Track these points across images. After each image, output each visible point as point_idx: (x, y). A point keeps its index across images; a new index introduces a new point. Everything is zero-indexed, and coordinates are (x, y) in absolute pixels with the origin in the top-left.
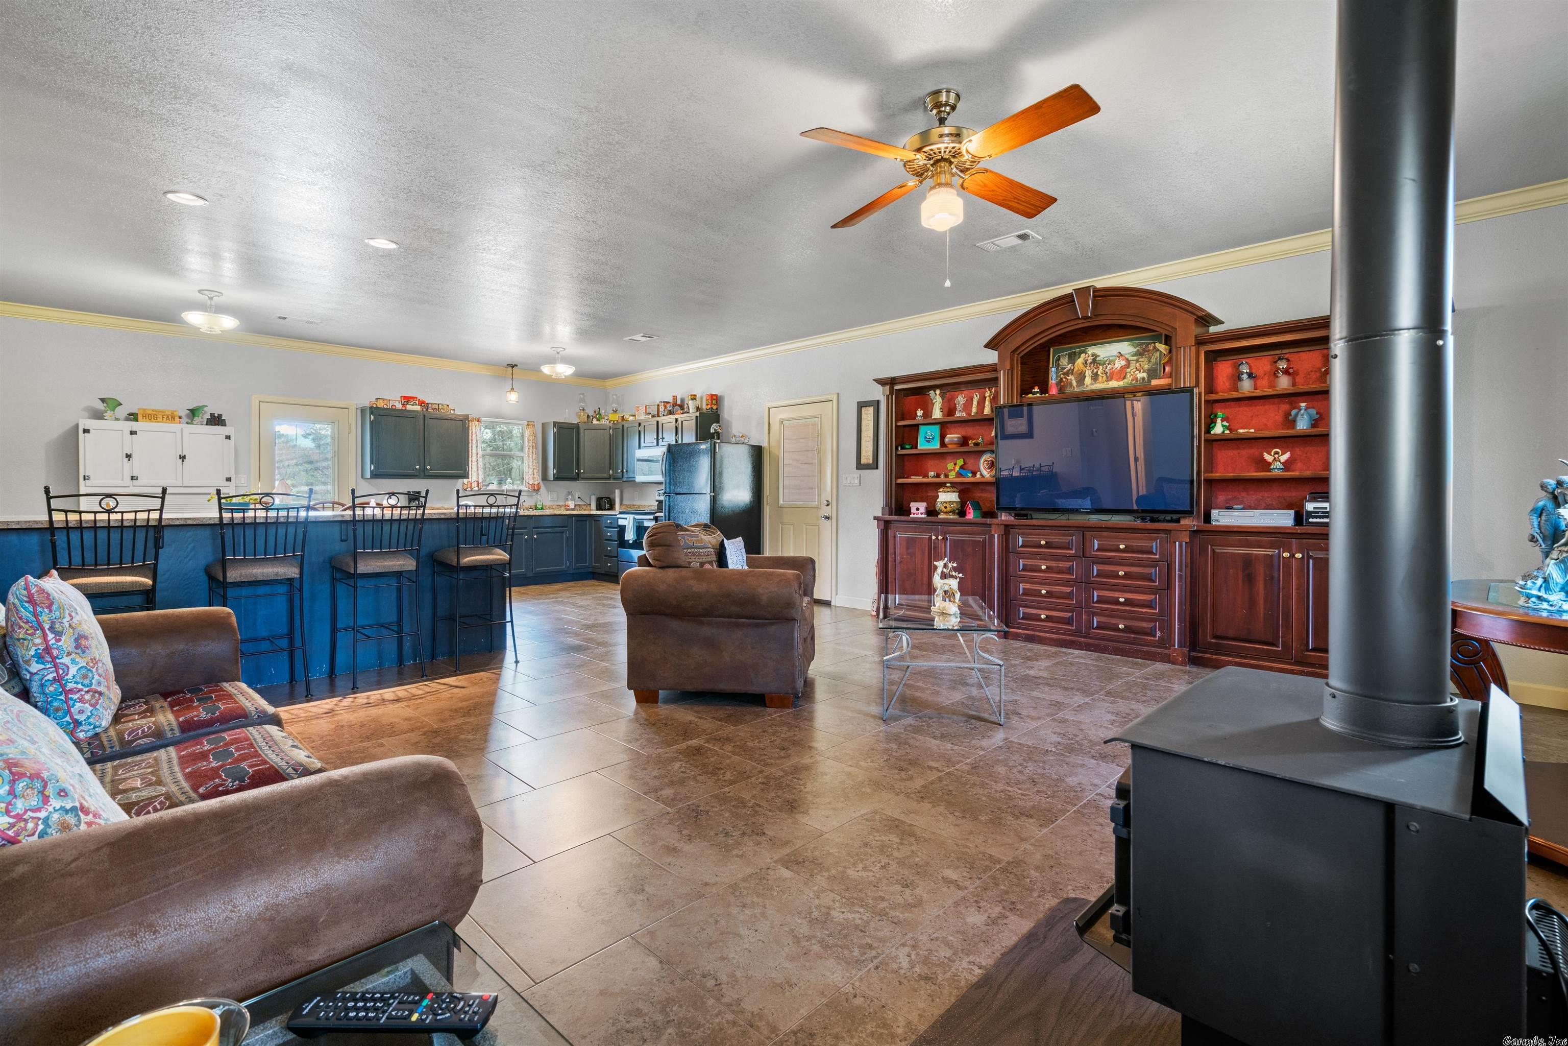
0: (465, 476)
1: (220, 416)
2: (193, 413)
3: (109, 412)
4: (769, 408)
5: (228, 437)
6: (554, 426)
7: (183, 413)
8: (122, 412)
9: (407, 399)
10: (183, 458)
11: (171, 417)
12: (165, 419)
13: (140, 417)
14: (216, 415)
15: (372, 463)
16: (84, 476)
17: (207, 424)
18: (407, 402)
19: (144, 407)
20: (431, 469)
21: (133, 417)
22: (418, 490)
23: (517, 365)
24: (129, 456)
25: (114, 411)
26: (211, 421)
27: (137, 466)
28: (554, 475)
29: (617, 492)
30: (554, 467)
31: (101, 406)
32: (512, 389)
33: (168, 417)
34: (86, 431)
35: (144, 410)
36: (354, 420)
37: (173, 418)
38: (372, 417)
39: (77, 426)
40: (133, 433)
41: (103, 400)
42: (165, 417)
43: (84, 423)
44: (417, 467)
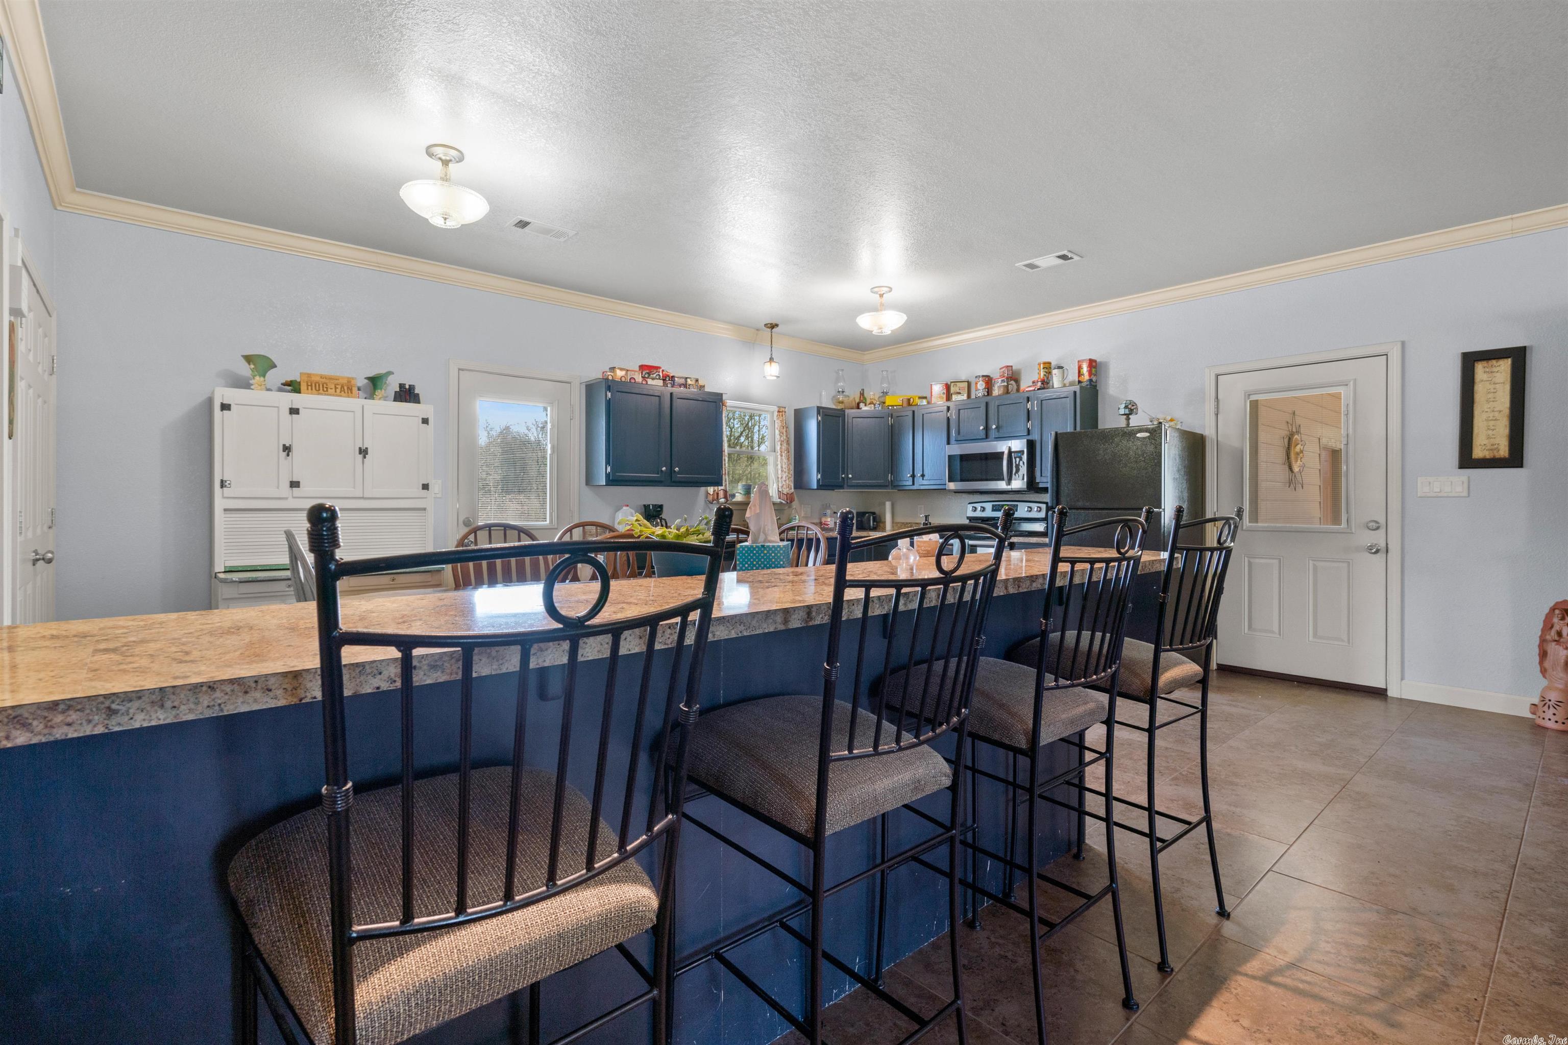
0: (718, 483)
1: (412, 388)
2: (375, 382)
3: (257, 378)
4: (1217, 376)
5: (425, 421)
6: (818, 413)
7: (361, 382)
8: (275, 377)
9: (648, 370)
10: (364, 452)
11: (346, 388)
12: (338, 390)
13: (303, 387)
14: (407, 387)
15: (608, 463)
16: (222, 481)
17: (395, 400)
18: (649, 374)
19: (309, 372)
20: (679, 473)
21: (293, 386)
22: (660, 503)
23: (777, 325)
24: (287, 449)
25: (264, 376)
26: (400, 396)
27: (299, 466)
28: (818, 481)
29: (888, 505)
30: (818, 471)
31: (245, 370)
32: (771, 360)
33: (342, 387)
34: (225, 407)
35: (309, 375)
36: (578, 399)
37: (350, 389)
38: (609, 395)
39: (210, 401)
40: (294, 411)
41: (248, 359)
42: (339, 387)
43: (223, 394)
44: (664, 469)
